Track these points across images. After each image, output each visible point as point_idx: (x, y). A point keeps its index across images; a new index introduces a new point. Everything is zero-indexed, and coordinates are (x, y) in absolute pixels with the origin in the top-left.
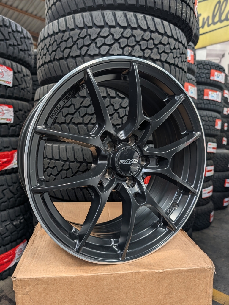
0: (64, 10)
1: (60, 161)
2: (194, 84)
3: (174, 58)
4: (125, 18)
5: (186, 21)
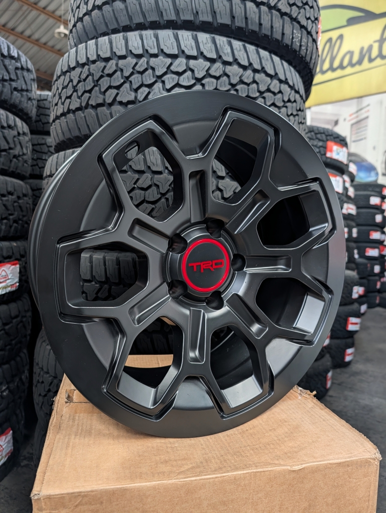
0: (106, 24)
1: (93, 283)
3: (288, 116)
4: (213, 45)
5: (305, 60)
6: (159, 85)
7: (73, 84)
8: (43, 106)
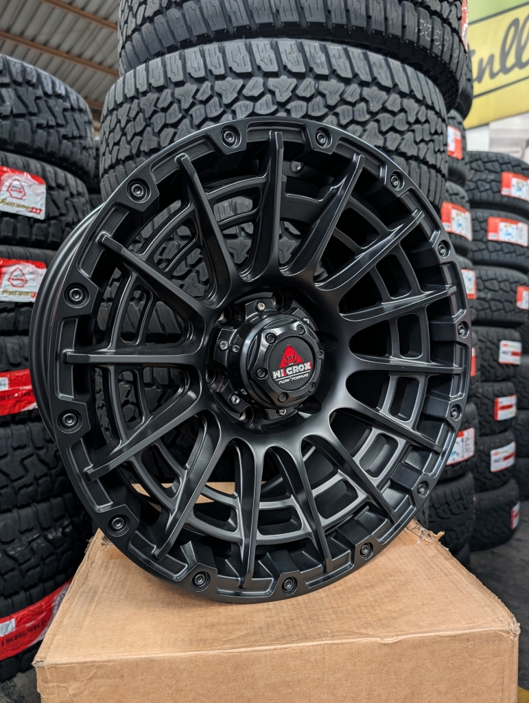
0: (160, 40)
1: (154, 387)
2: (463, 206)
3: (417, 143)
4: (300, 54)
6: (228, 117)
7: (120, 126)
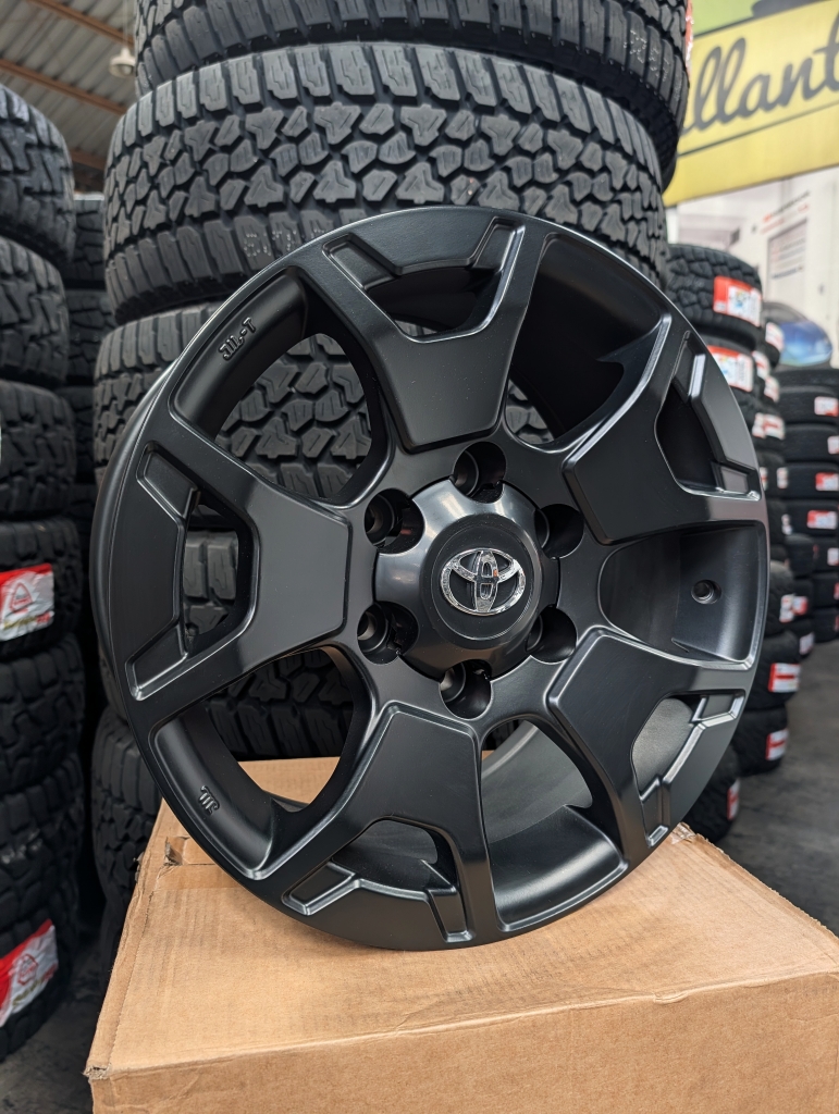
0: (216, 35)
1: (211, 604)
3: (624, 222)
4: (452, 71)
5: (659, 95)
6: (336, 165)
7: (148, 173)
8: (88, 225)
